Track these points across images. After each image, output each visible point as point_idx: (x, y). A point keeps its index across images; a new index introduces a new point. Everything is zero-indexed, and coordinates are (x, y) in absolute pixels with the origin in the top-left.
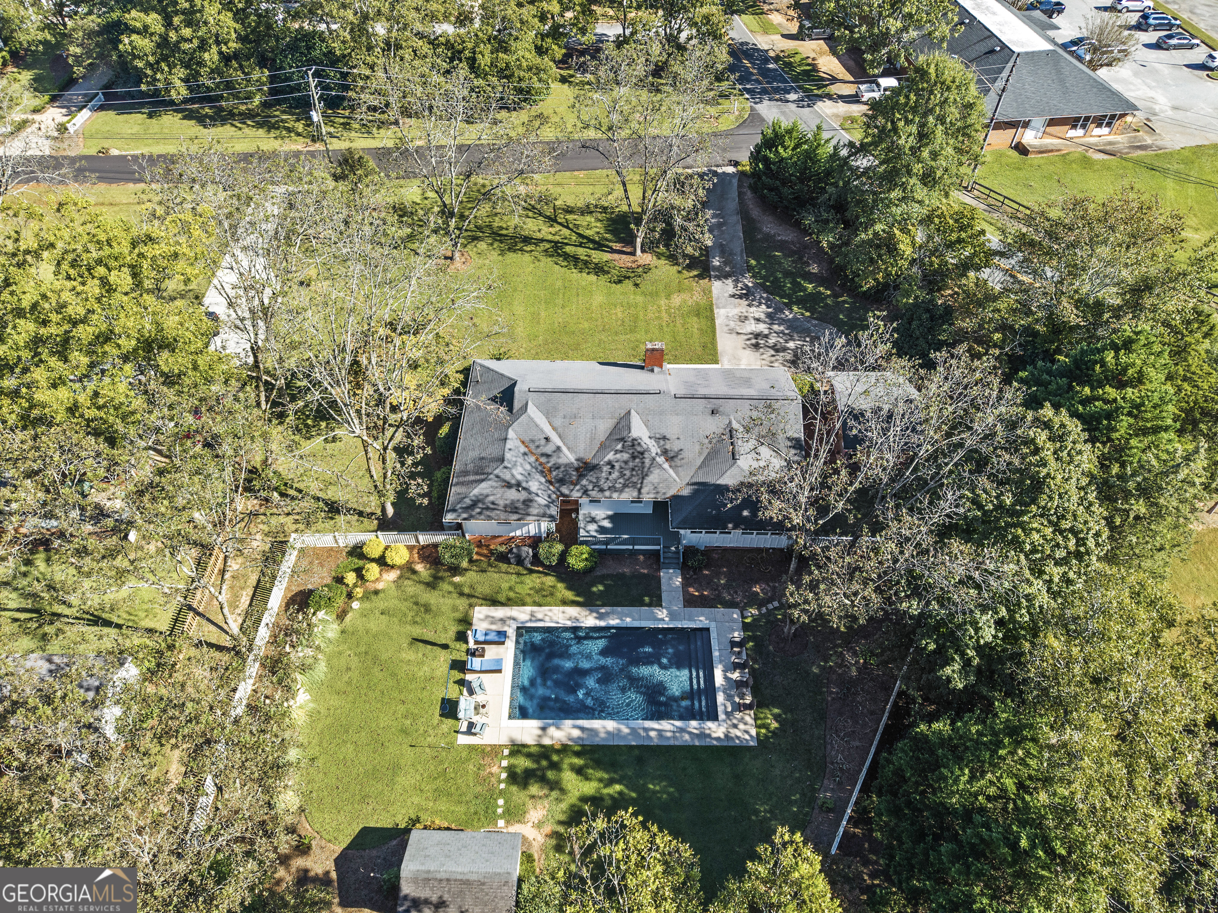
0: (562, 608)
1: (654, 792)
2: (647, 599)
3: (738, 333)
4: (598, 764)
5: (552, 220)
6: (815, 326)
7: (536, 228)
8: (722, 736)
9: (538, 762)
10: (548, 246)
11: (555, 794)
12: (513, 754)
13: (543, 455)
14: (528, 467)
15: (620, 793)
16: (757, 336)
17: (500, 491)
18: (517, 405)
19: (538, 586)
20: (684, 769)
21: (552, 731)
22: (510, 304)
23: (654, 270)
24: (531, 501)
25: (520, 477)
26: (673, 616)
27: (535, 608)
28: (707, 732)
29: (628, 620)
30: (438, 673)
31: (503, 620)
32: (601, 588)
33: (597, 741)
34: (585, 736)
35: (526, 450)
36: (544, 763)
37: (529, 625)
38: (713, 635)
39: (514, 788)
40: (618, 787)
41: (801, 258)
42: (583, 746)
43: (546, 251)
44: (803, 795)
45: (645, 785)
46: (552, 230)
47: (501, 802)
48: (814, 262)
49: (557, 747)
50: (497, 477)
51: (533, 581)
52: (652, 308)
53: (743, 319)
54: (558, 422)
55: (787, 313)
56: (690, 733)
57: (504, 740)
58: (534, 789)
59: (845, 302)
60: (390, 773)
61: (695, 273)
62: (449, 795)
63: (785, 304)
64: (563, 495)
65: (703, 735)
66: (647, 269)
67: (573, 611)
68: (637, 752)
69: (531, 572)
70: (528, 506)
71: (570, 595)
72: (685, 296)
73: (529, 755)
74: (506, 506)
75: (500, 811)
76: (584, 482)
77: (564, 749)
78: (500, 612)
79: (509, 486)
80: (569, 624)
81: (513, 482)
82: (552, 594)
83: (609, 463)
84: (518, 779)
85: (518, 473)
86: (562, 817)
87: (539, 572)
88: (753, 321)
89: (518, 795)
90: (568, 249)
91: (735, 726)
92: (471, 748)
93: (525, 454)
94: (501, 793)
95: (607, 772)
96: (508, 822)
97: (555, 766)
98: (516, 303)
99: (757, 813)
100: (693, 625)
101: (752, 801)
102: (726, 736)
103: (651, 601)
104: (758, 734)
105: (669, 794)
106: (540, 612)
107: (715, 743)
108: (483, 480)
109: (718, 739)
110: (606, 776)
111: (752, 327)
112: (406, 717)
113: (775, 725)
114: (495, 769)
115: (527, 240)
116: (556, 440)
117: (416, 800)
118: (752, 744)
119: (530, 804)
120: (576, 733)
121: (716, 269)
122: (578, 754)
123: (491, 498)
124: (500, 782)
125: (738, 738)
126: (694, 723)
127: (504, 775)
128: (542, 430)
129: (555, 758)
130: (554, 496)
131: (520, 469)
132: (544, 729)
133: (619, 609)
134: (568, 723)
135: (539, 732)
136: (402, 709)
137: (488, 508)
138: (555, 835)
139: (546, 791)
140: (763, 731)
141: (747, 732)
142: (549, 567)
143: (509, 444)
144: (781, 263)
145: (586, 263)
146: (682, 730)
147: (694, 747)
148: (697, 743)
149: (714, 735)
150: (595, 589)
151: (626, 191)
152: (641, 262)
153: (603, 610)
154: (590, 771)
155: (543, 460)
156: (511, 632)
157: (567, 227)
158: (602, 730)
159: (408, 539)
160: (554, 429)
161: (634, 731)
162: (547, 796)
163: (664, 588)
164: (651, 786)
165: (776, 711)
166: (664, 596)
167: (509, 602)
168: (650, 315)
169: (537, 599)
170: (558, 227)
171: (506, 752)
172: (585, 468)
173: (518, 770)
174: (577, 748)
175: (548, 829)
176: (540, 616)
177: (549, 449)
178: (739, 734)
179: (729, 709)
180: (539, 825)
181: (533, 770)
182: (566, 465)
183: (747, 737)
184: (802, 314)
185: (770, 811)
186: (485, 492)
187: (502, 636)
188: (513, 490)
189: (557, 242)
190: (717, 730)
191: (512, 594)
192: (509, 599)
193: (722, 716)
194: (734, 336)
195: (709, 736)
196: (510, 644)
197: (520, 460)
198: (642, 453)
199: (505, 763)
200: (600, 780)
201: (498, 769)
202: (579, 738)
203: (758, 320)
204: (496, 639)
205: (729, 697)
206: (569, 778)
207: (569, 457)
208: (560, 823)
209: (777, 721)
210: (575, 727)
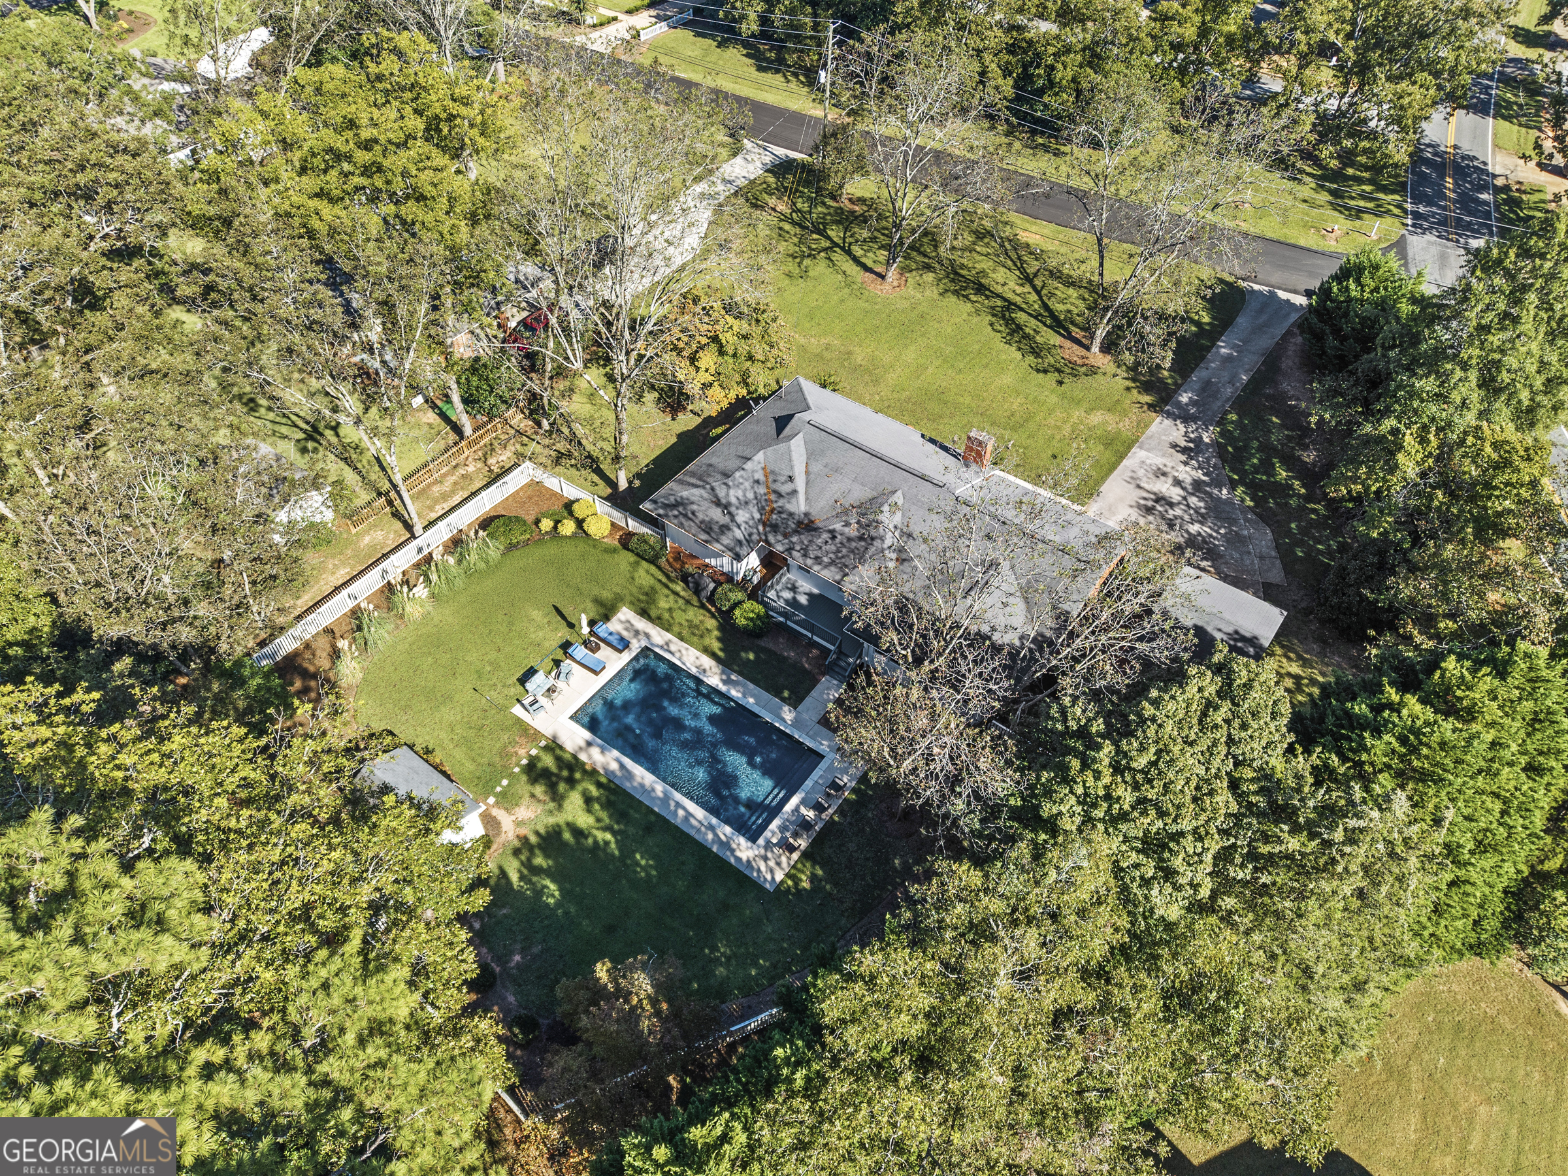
0: (698, 653)
1: (638, 864)
2: (786, 694)
3: (1139, 487)
4: (607, 805)
5: (1028, 279)
6: (1247, 520)
7: (1001, 281)
8: (744, 859)
9: (560, 768)
10: (999, 303)
11: (552, 805)
12: (546, 748)
13: (775, 492)
14: (750, 495)
15: (607, 843)
16: (1159, 499)
17: (706, 504)
18: (787, 431)
19: (696, 621)
20: (683, 863)
21: (595, 752)
22: (906, 346)
23: (1099, 377)
24: (729, 529)
25: (733, 500)
26: (796, 723)
27: (675, 639)
28: (734, 846)
29: (751, 700)
30: (547, 644)
31: (637, 633)
32: (751, 656)
33: (627, 785)
34: (619, 773)
35: (762, 478)
36: (565, 773)
37: (657, 650)
38: (823, 765)
39: (524, 778)
40: (608, 836)
41: (1301, 437)
42: (610, 781)
43: (993, 308)
44: (774, 966)
45: (634, 852)
46: (1019, 290)
47: (505, 782)
48: (1315, 450)
49: (588, 767)
50: (713, 489)
51: (695, 615)
52: (1060, 414)
53: (1161, 473)
54: (816, 467)
55: (1225, 491)
56: (716, 835)
57: (548, 732)
58: (539, 790)
59: (1314, 511)
60: (441, 699)
61: (1148, 399)
62: (471, 749)
63: (1231, 480)
64: (767, 541)
65: (726, 845)
66: (1092, 371)
67: (707, 662)
68: (653, 818)
69: (703, 606)
70: (723, 533)
71: (716, 646)
72: (1111, 418)
73: (558, 759)
74: (702, 522)
75: (499, 789)
76: (795, 539)
77: (593, 773)
78: (641, 624)
79: (718, 503)
80: (694, 671)
81: (724, 501)
82: (702, 636)
83: (832, 532)
84: (534, 772)
85: (734, 495)
86: (542, 831)
87: (709, 611)
88: (1170, 481)
89: (523, 786)
90: (1021, 317)
91: (765, 859)
92: (518, 721)
93: (757, 482)
94: (511, 776)
95: (610, 817)
96: (497, 803)
97: (571, 782)
98: (912, 348)
99: (714, 948)
100: (809, 743)
101: (719, 935)
102: (748, 861)
103: (790, 698)
104: (782, 882)
105: (648, 874)
106: (676, 645)
107: (732, 860)
108: (697, 486)
109: (739, 859)
110: (607, 821)
111: (1164, 487)
112: (491, 664)
113: (806, 885)
114: (522, 752)
115: (981, 289)
116: (800, 484)
117: (443, 735)
118: (768, 886)
119: (526, 799)
120: (614, 766)
121: (1178, 405)
122: (599, 785)
123: (694, 507)
124: (517, 765)
125: (759, 871)
126: (728, 830)
127: (525, 762)
128: (792, 468)
129: (578, 776)
130: (755, 537)
131: (740, 494)
132: (589, 744)
133: (751, 686)
134: (615, 753)
135: (583, 744)
136: (493, 655)
137: (685, 516)
138: (524, 840)
139: (547, 798)
140: (790, 883)
141: (772, 871)
142: (719, 610)
143: (749, 466)
144: (1270, 432)
145: (1026, 336)
146: (711, 828)
147: (710, 851)
148: (715, 849)
149: (738, 854)
150: (743, 655)
151: (1101, 265)
152: (1091, 361)
153: (733, 677)
154: (597, 807)
155: (773, 497)
156: (636, 646)
157: (1038, 293)
158: (639, 779)
159: (618, 517)
160: (807, 473)
161: (667, 797)
162: (544, 802)
163: (814, 693)
164: (638, 856)
165: (820, 872)
166: (808, 701)
167: (657, 621)
168: (1051, 421)
169: (684, 633)
170: (1028, 288)
171: (543, 743)
172: (807, 526)
173: (539, 765)
174: (603, 780)
175: (523, 831)
176: (673, 648)
177: (785, 488)
178: (763, 868)
179: (774, 841)
180: (519, 823)
181: (552, 774)
182: (791, 514)
183: (769, 877)
184: (1243, 500)
185: (729, 959)
186: (693, 499)
187: (625, 645)
188: (719, 510)
189: (1010, 303)
190: (745, 850)
191: (666, 616)
192: (659, 618)
193: (761, 841)
194: (1132, 487)
195: (733, 851)
196: (626, 657)
197: (747, 485)
198: (873, 539)
199: (534, 752)
200: (598, 820)
201: (524, 752)
202: (613, 772)
203: (1177, 483)
204: (615, 643)
205: (783, 828)
206: (574, 800)
207: (799, 506)
208: (537, 833)
209: (812, 882)
210: (617, 760)
